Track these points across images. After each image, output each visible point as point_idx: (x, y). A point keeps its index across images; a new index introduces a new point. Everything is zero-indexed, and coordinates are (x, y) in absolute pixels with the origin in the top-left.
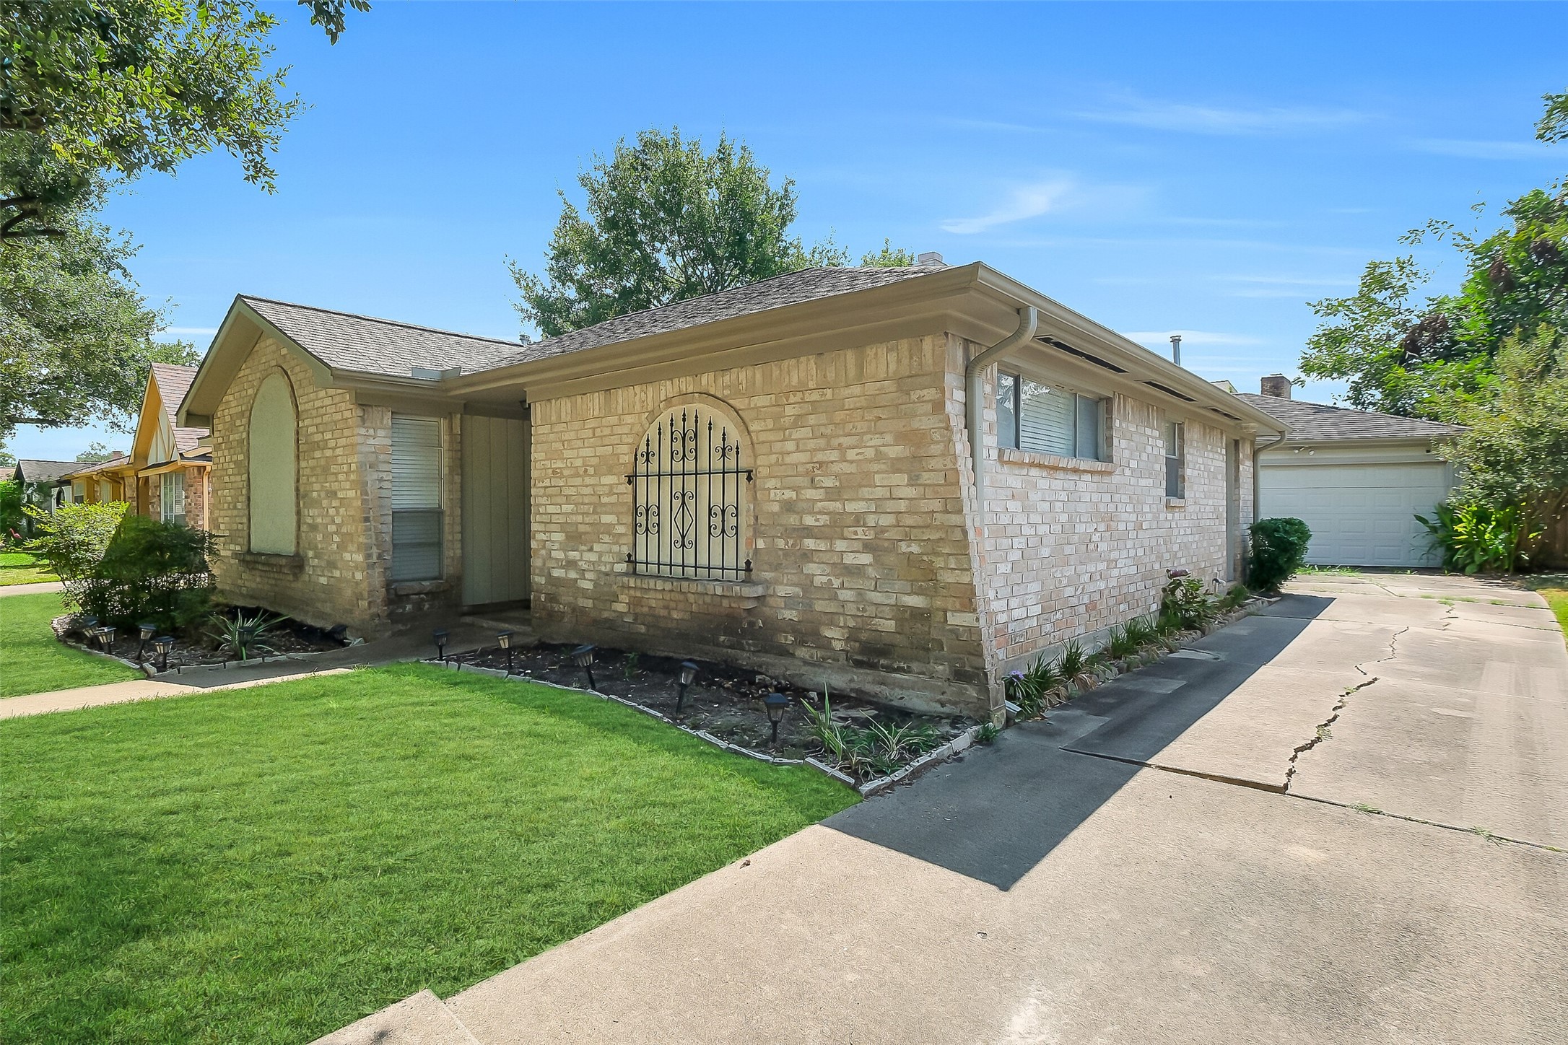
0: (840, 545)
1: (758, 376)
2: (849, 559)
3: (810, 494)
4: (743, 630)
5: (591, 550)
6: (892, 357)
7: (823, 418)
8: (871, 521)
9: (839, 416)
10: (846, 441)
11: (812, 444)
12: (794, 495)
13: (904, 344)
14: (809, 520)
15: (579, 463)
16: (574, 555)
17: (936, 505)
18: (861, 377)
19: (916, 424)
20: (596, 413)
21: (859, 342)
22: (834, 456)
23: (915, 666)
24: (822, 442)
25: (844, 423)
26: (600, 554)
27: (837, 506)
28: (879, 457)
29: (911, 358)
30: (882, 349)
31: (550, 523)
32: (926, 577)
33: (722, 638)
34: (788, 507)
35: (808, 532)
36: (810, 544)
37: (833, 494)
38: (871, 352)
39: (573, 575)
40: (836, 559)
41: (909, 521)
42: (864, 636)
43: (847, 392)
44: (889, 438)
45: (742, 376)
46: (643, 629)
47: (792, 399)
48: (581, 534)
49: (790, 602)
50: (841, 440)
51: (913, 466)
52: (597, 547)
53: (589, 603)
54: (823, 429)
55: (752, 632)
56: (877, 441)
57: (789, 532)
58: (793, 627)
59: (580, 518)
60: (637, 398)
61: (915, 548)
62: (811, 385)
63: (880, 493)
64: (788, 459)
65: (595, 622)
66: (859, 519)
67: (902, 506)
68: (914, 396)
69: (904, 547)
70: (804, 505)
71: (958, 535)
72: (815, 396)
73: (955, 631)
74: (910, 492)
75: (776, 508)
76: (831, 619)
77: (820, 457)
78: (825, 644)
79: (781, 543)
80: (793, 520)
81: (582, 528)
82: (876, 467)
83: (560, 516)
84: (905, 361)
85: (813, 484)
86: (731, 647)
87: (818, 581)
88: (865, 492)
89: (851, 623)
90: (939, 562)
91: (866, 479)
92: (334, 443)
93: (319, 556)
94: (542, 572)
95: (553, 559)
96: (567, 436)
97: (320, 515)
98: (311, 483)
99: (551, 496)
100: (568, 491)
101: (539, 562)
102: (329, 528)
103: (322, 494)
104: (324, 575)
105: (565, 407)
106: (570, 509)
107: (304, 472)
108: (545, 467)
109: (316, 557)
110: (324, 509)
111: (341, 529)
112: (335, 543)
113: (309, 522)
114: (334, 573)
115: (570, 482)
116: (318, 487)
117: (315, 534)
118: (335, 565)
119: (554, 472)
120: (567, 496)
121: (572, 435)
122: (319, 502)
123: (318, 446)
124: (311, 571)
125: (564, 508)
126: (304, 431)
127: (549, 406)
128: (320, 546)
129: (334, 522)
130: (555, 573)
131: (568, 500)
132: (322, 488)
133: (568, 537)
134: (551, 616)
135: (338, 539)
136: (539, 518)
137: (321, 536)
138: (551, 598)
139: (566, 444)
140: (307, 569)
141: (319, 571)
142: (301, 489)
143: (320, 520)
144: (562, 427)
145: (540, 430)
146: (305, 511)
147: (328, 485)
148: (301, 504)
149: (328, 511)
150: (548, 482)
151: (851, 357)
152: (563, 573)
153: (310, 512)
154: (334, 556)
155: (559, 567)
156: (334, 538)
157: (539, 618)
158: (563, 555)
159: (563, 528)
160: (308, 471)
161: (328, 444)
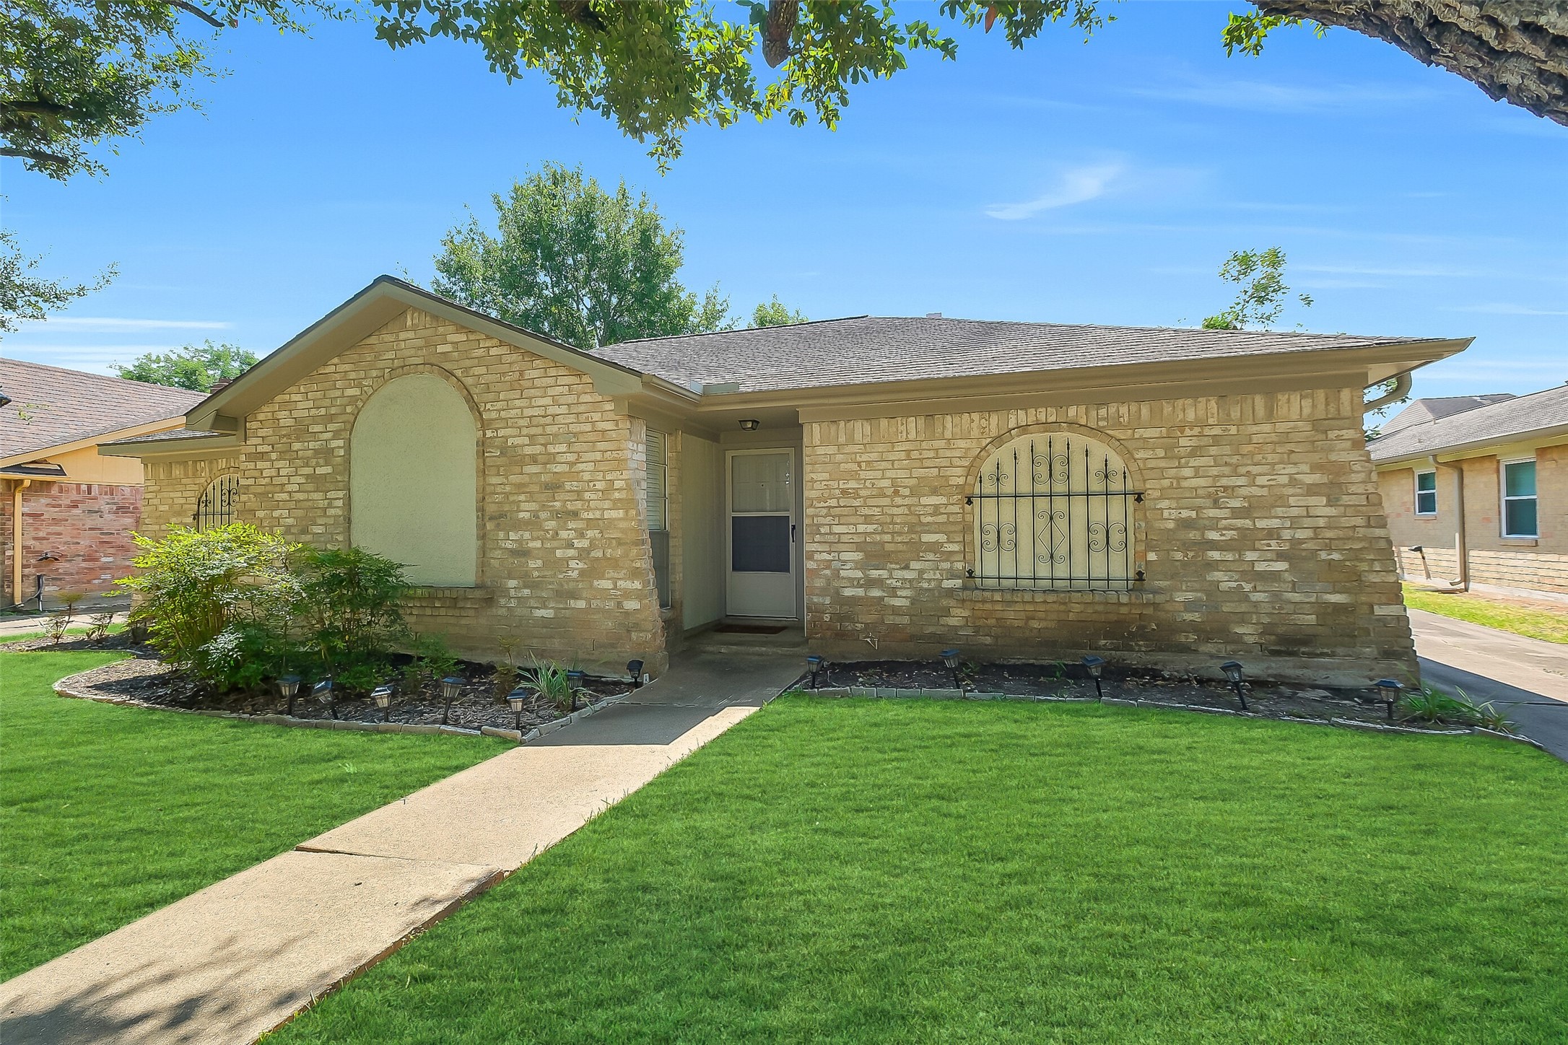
0: (1250, 556)
1: (1145, 411)
2: (1260, 567)
3: (1212, 513)
4: (1130, 633)
5: (907, 567)
6: (1307, 403)
7: (1227, 450)
8: (1287, 534)
9: (1246, 449)
10: (1255, 470)
11: (1215, 471)
12: (1194, 514)
13: (1321, 394)
14: (1213, 535)
15: (886, 483)
16: (875, 574)
17: (1359, 521)
18: (1270, 416)
19: (1333, 457)
20: (912, 436)
21: (1271, 390)
22: (1241, 481)
23: (1340, 650)
24: (1227, 470)
25: (1252, 454)
26: (921, 572)
27: (1247, 523)
28: (1293, 482)
29: (1327, 404)
30: (1295, 398)
31: (839, 542)
32: (1348, 576)
33: (1103, 642)
34: (1186, 524)
35: (1214, 545)
36: (1216, 555)
37: (1236, 513)
38: (1282, 398)
39: (876, 593)
40: (1246, 567)
41: (1330, 534)
42: (1281, 630)
43: (1255, 429)
44: (1305, 468)
45: (1124, 410)
46: (988, 640)
47: (1188, 432)
48: (889, 554)
49: (1189, 606)
50: (1250, 468)
51: (1333, 491)
52: (914, 565)
53: (906, 620)
54: (1227, 459)
55: (1142, 633)
56: (1291, 469)
57: (1186, 546)
58: (1194, 627)
59: (887, 538)
60: (974, 425)
61: (1336, 556)
62: (1211, 421)
63: (1295, 512)
64: (1185, 484)
65: (913, 637)
66: (1272, 534)
67: (1321, 522)
68: (1332, 435)
69: (1323, 555)
70: (1207, 522)
71: (1383, 544)
72: (1216, 431)
73: (1383, 620)
74: (1331, 511)
75: (1171, 525)
76: (1243, 619)
77: (1224, 482)
78: (1238, 639)
79: (1179, 556)
80: (1193, 535)
81: (889, 547)
82: (1291, 491)
83: (855, 537)
84: (1321, 407)
85: (1216, 504)
86: (1116, 649)
87: (1223, 586)
88: (1280, 511)
89: (1266, 620)
90: (1364, 566)
91: (1282, 501)
92: (571, 457)
93: (533, 585)
94: (823, 592)
95: (843, 578)
96: (865, 457)
97: (538, 538)
98: (514, 502)
99: (839, 516)
100: (867, 511)
101: (819, 583)
102: (559, 553)
103: (543, 515)
104: (545, 607)
105: (861, 429)
106: (870, 528)
107: (499, 489)
108: (828, 488)
109: (525, 587)
110: (547, 531)
111: (589, 554)
112: (573, 569)
113: (510, 547)
114: (572, 603)
115: (870, 502)
116: (533, 506)
117: (523, 560)
118: (574, 595)
119: (844, 492)
120: (866, 516)
121: (874, 456)
122: (534, 523)
123: (534, 459)
124: (513, 603)
125: (861, 528)
126: (498, 442)
127: (833, 428)
128: (536, 574)
129: (571, 546)
130: (848, 592)
131: (868, 519)
132: (543, 508)
133: (868, 556)
134: (841, 635)
135: (581, 565)
136: (817, 538)
137: (539, 563)
138: (841, 618)
139: (863, 465)
140: (503, 601)
141: (533, 603)
142: (491, 509)
143: (538, 544)
144: (856, 448)
145: (820, 451)
146: (501, 535)
147: (558, 504)
148: (489, 526)
149: (557, 534)
150: (833, 502)
151: (1259, 401)
152: (860, 592)
153: (512, 536)
154: (572, 585)
155: (853, 586)
156: (572, 564)
157: (821, 638)
158: (859, 574)
159: (859, 547)
160: (508, 489)
161: (559, 458)
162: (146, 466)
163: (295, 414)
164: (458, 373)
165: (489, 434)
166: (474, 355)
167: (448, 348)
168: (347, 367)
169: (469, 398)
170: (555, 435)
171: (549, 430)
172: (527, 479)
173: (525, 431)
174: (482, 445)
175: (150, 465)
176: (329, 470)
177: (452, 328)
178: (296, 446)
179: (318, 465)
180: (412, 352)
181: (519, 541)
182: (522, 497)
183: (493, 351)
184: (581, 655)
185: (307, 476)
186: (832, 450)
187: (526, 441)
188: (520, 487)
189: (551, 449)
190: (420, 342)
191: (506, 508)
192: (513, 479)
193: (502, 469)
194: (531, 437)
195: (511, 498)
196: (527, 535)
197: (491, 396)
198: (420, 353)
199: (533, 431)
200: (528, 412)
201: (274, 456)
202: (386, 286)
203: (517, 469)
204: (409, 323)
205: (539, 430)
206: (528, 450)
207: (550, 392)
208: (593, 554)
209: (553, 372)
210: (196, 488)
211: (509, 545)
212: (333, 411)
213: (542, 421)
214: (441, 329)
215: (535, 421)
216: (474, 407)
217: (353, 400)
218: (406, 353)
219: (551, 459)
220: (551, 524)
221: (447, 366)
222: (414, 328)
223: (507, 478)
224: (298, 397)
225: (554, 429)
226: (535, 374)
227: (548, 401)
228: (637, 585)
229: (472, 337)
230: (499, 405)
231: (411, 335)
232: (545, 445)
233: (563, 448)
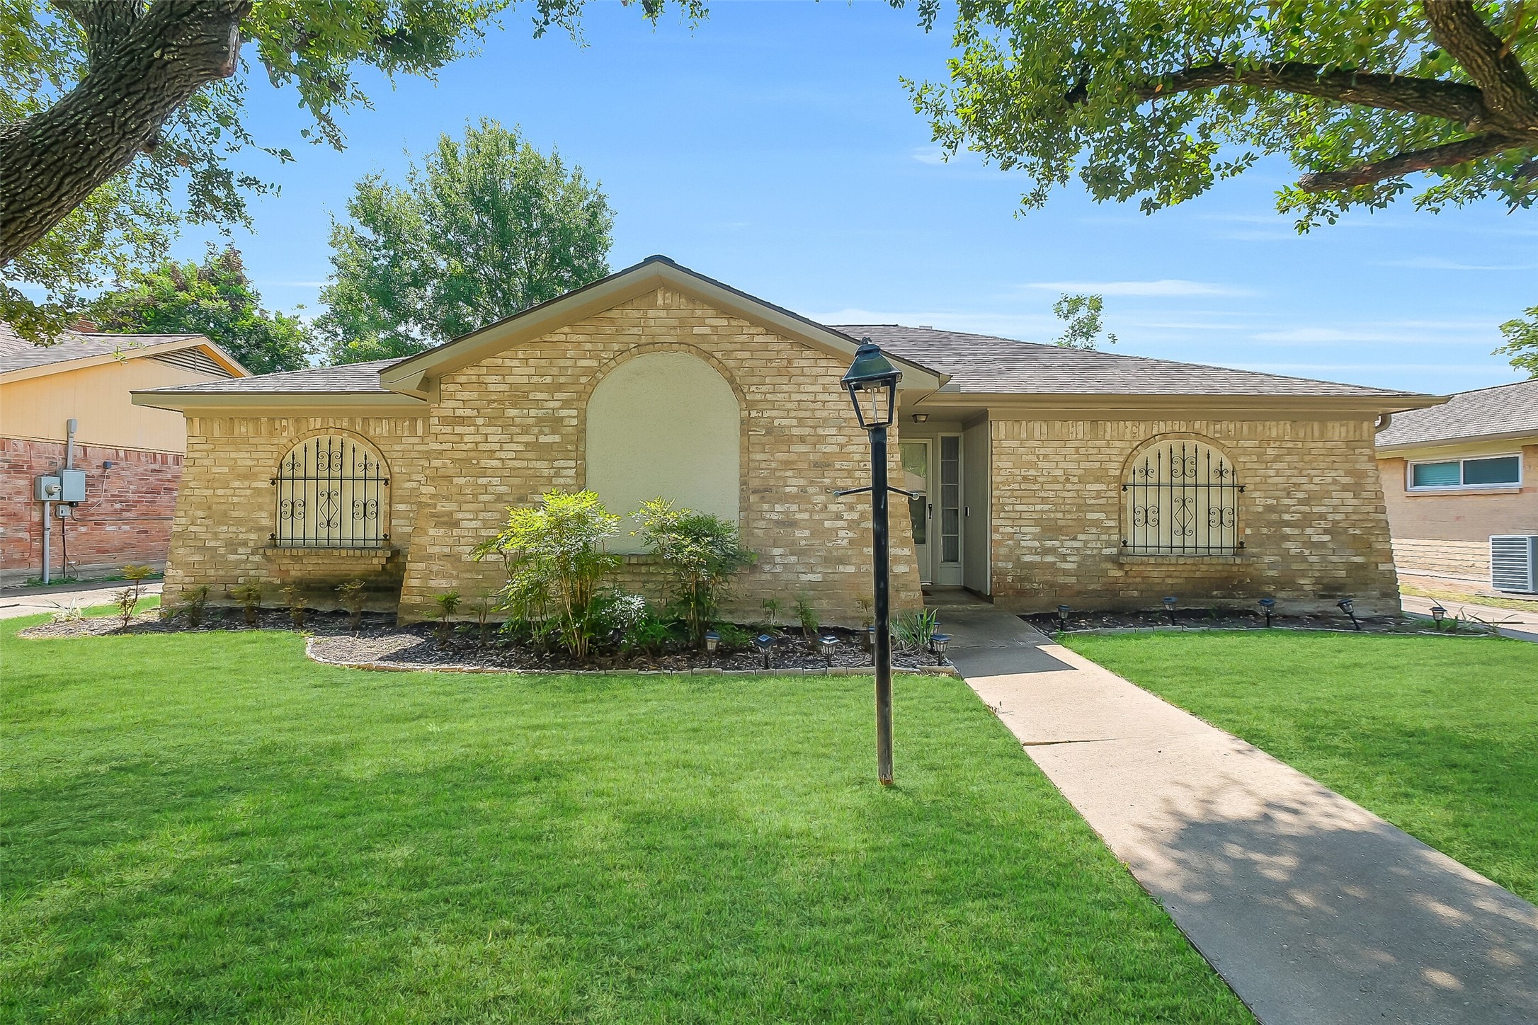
0: (1309, 531)
1: (1245, 428)
2: (1314, 539)
3: (1287, 501)
4: (1233, 586)
5: (1075, 539)
6: (1343, 430)
7: (1296, 458)
8: (1330, 517)
9: (1307, 458)
10: (1313, 472)
11: (1288, 473)
12: (1275, 503)
13: (1352, 424)
14: (1286, 517)
15: (1059, 472)
16: (1049, 544)
17: (1371, 509)
18: (1322, 437)
19: (1358, 467)
20: (1080, 436)
21: (1323, 419)
22: (1304, 480)
23: (1359, 594)
24: (1296, 472)
25: (1311, 462)
26: (1086, 542)
27: (1307, 509)
28: (1335, 482)
29: (1355, 431)
30: (1337, 425)
31: (1020, 518)
32: (1363, 545)
33: (1215, 593)
34: (1269, 509)
35: (1288, 524)
36: (1288, 530)
37: (1302, 502)
38: (1330, 425)
39: (1050, 559)
40: (1306, 539)
41: (1355, 517)
42: (1325, 581)
43: (1313, 445)
44: (1342, 473)
45: (1232, 426)
46: (1136, 594)
47: (1272, 445)
48: (1061, 528)
49: (1272, 566)
50: (1309, 471)
51: (1356, 489)
52: (1080, 537)
53: (1073, 580)
54: (1295, 464)
55: (1240, 586)
56: (1333, 474)
57: (1270, 524)
58: (1274, 580)
59: (1060, 515)
60: (1128, 431)
61: (1357, 532)
62: (1286, 438)
63: (1335, 502)
64: (1270, 481)
65: (1079, 593)
66: (1322, 516)
67: (1350, 509)
68: (1357, 451)
69: (1351, 531)
70: (1283, 508)
71: (1383, 524)
72: (1290, 445)
73: (1383, 573)
74: (1355, 502)
75: (1260, 509)
76: (1303, 574)
77: (1294, 480)
78: (1300, 588)
79: (1265, 531)
80: (1274, 516)
81: (1061, 523)
82: (1333, 488)
83: (1033, 514)
84: (1351, 433)
85: (1289, 496)
86: (1224, 597)
87: (1293, 552)
88: (1326, 501)
89: (1317, 574)
90: (1373, 538)
91: (1328, 494)
92: (841, 440)
93: (800, 553)
94: (1007, 558)
95: (1023, 547)
96: (1042, 451)
97: (806, 511)
98: (780, 477)
99: (1021, 497)
100: (1043, 494)
101: (1003, 551)
102: (827, 524)
103: (811, 490)
104: (813, 572)
105: (1039, 428)
106: (1046, 507)
107: (763, 465)
108: (1012, 474)
109: (792, 554)
110: (816, 504)
111: (859, 525)
112: (843, 539)
113: (776, 518)
114: (842, 569)
115: (1046, 487)
116: (802, 482)
117: (789, 530)
118: (842, 561)
119: (1025, 478)
120: (1043, 498)
121: (1049, 451)
122: (802, 496)
123: (802, 440)
124: (778, 569)
125: (1038, 508)
126: (762, 422)
127: (1016, 426)
128: (803, 542)
129: (839, 517)
130: (1027, 558)
131: (1044, 500)
132: (812, 483)
133: (1044, 530)
134: (1021, 593)
135: (850, 535)
136: (1002, 515)
137: (807, 533)
138: (1022, 579)
139: (1041, 457)
140: (767, 567)
141: (800, 568)
142: (755, 483)
143: (806, 516)
144: (1035, 444)
145: (1005, 444)
146: (766, 507)
147: (827, 481)
148: (753, 498)
149: (826, 507)
150: (1016, 486)
151: (1316, 426)
152: (1037, 558)
153: (778, 507)
154: (841, 552)
155: (1032, 554)
156: (842, 534)
157: (1004, 596)
158: (1037, 544)
159: (1037, 523)
160: (774, 465)
161: (829, 440)
162: (190, 419)
163: (509, 379)
164: (719, 355)
165: (754, 414)
166: (736, 340)
167: (707, 331)
168: (581, 338)
169: (731, 381)
170: (825, 420)
171: (818, 414)
172: (794, 457)
173: (793, 414)
174: (746, 426)
175: (196, 420)
176: (557, 438)
177: (711, 312)
178: (512, 413)
179: (541, 432)
180: (664, 330)
181: (787, 513)
182: (790, 473)
183: (758, 339)
184: (850, 613)
185: (527, 444)
186: (1015, 444)
187: (795, 422)
188: (787, 464)
189: (820, 431)
190: (674, 322)
191: (772, 482)
192: (779, 456)
193: (767, 447)
194: (800, 419)
195: (777, 474)
196: (794, 507)
197: (756, 380)
198: (672, 332)
199: (802, 414)
200: (796, 397)
201: (480, 421)
202: (658, 266)
203: (785, 448)
204: (660, 302)
205: (808, 414)
206: (796, 431)
207: (820, 380)
208: (863, 525)
209: (823, 363)
210: (274, 448)
211: (774, 516)
212: (562, 380)
213: (812, 406)
214: (699, 313)
215: (804, 405)
216: (737, 388)
217: (587, 371)
218: (658, 331)
219: (822, 439)
220: (820, 499)
221: (705, 347)
222: (666, 308)
223: (772, 455)
224: (516, 363)
225: (825, 414)
226: (803, 363)
227: (818, 388)
228: (907, 552)
229: (734, 323)
230: (764, 389)
231: (663, 314)
232: (815, 428)
233: (833, 431)
